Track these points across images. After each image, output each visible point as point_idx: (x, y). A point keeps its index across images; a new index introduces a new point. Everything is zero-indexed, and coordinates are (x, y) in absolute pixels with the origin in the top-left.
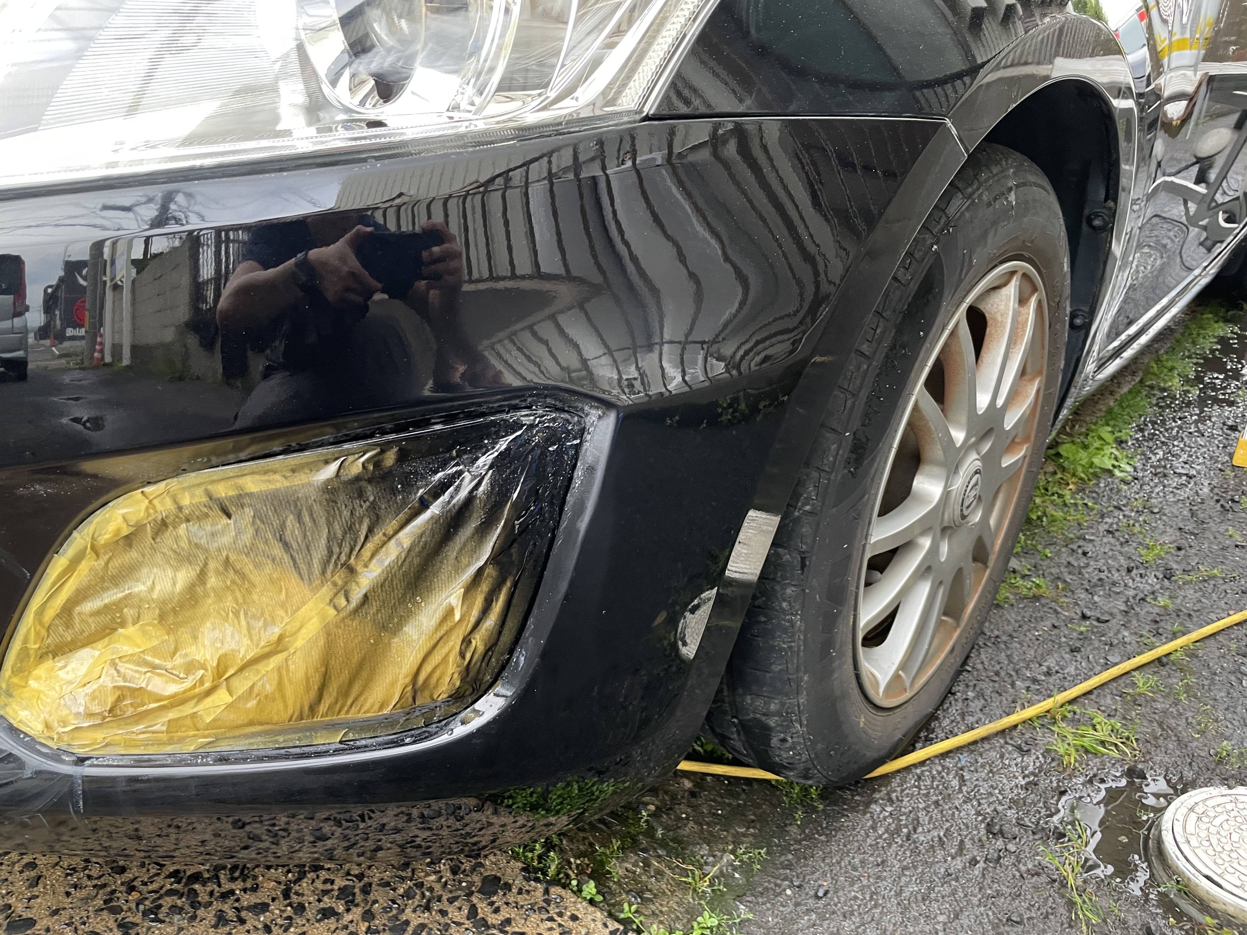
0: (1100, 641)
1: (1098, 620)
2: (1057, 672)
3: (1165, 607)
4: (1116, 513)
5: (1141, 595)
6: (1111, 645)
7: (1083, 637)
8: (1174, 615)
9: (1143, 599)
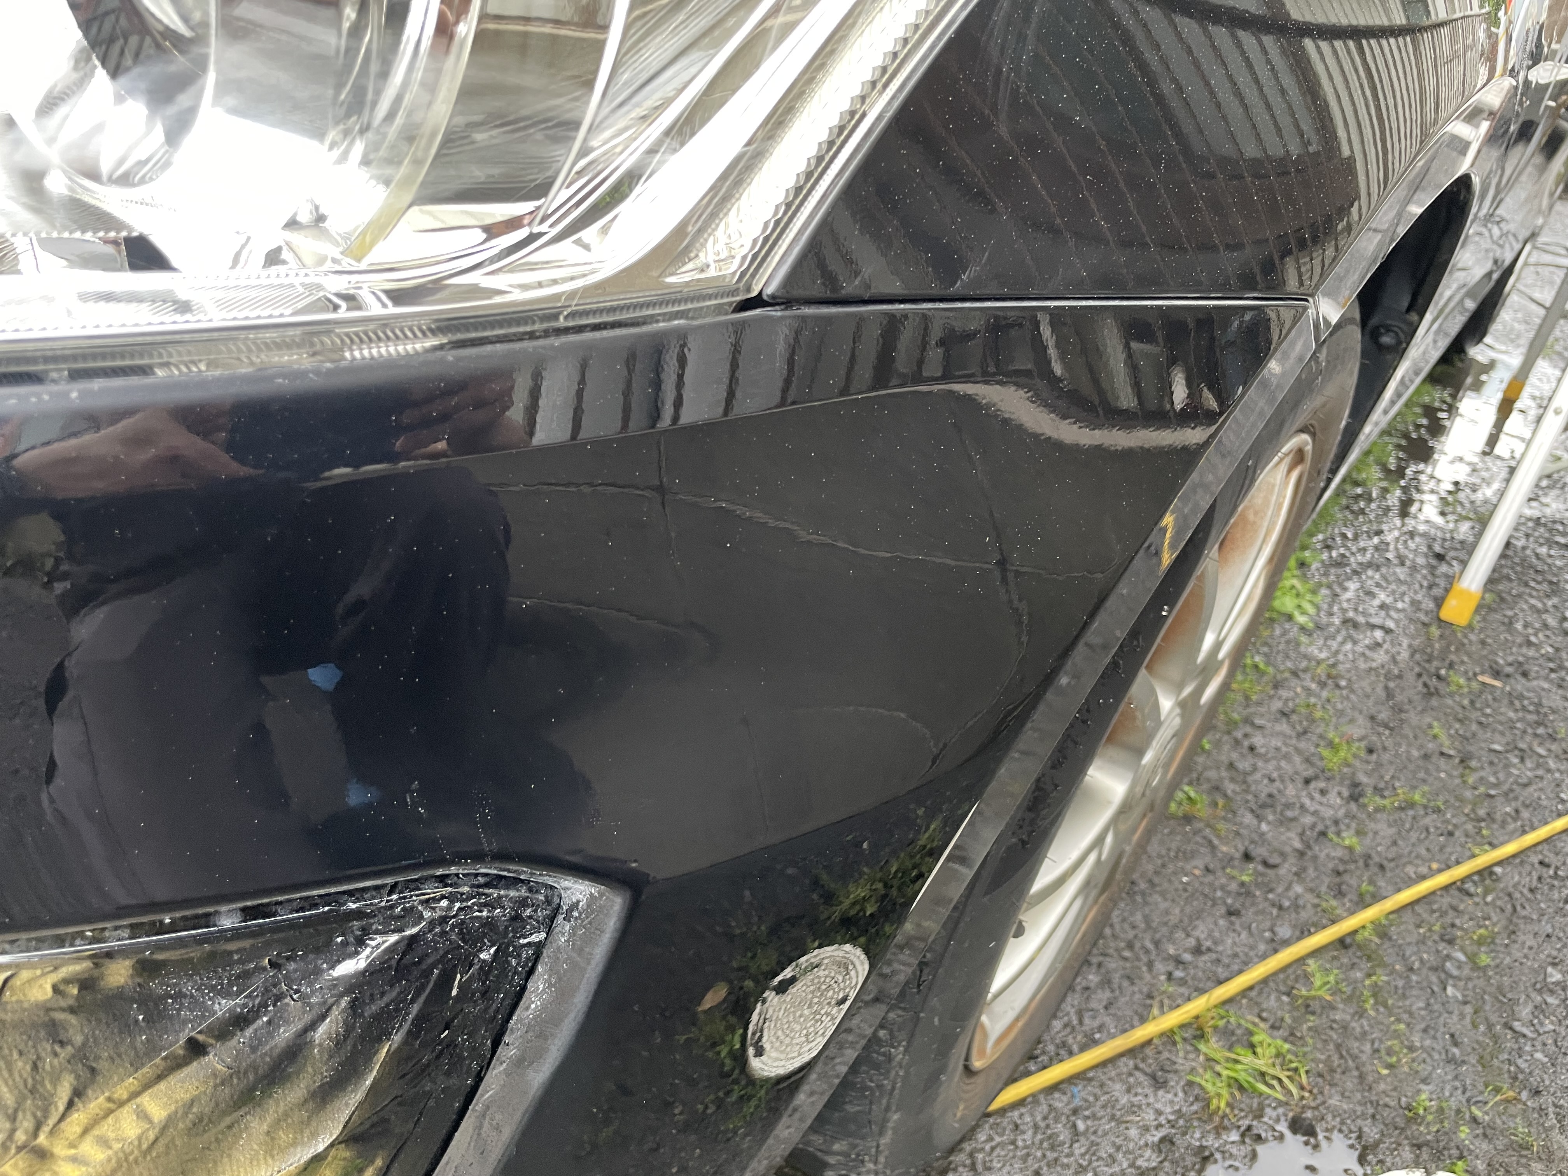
0: (1266, 899)
1: (1265, 864)
2: (1209, 950)
3: (1350, 849)
4: (1294, 682)
5: (1320, 827)
6: (1280, 908)
7: (1245, 891)
8: (1361, 863)
9: (1323, 834)
